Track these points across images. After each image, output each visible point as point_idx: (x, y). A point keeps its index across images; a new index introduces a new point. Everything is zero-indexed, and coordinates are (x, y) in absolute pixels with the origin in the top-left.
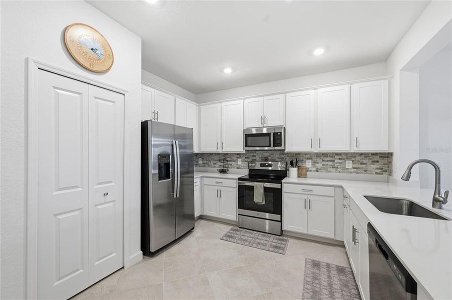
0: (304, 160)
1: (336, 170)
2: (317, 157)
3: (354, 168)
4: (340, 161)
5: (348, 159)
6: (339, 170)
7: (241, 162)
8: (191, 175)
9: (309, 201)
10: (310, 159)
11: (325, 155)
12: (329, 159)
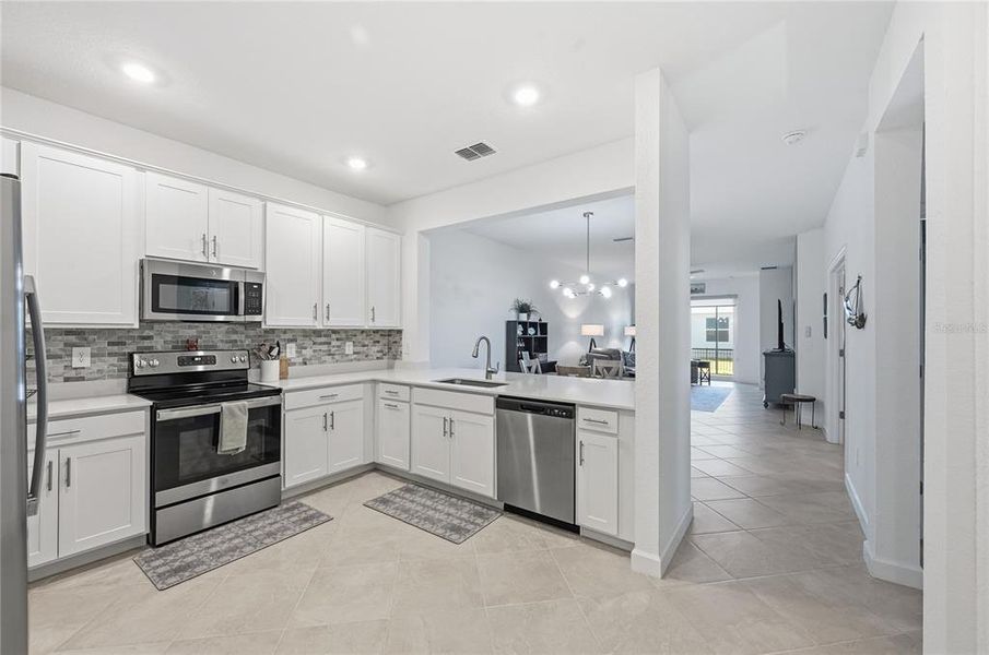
0: (282, 344)
1: (332, 359)
2: (304, 336)
3: (355, 353)
4: (338, 343)
5: (348, 339)
6: (336, 357)
7: (87, 359)
9: (332, 415)
10: (293, 340)
11: (318, 333)
12: (323, 339)
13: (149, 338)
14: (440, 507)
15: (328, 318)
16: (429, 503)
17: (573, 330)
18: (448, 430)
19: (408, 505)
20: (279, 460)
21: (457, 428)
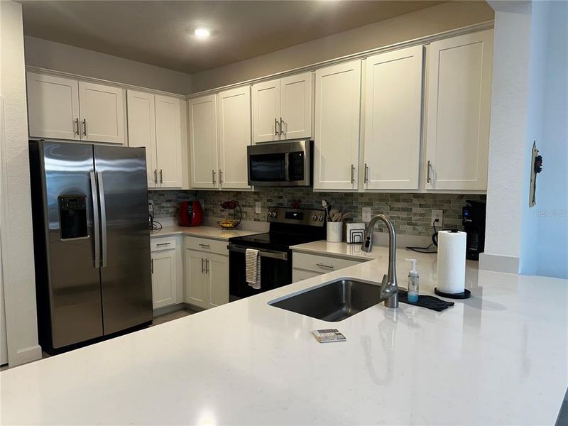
0: (360, 206)
1: (414, 229)
2: (381, 200)
3: (446, 226)
4: (421, 211)
6: (419, 228)
7: (260, 209)
8: (145, 232)
12: (401, 205)
13: (281, 197)
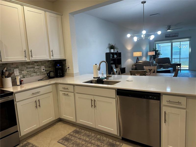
0: (12, 69)
1: (36, 74)
2: (22, 65)
5: (42, 65)
9: (39, 101)
10: (17, 67)
11: (28, 63)
12: (31, 66)
14: (93, 141)
15: (32, 56)
16: (87, 139)
17: (129, 55)
18: (93, 104)
19: (78, 141)
20: (16, 124)
21: (97, 103)
